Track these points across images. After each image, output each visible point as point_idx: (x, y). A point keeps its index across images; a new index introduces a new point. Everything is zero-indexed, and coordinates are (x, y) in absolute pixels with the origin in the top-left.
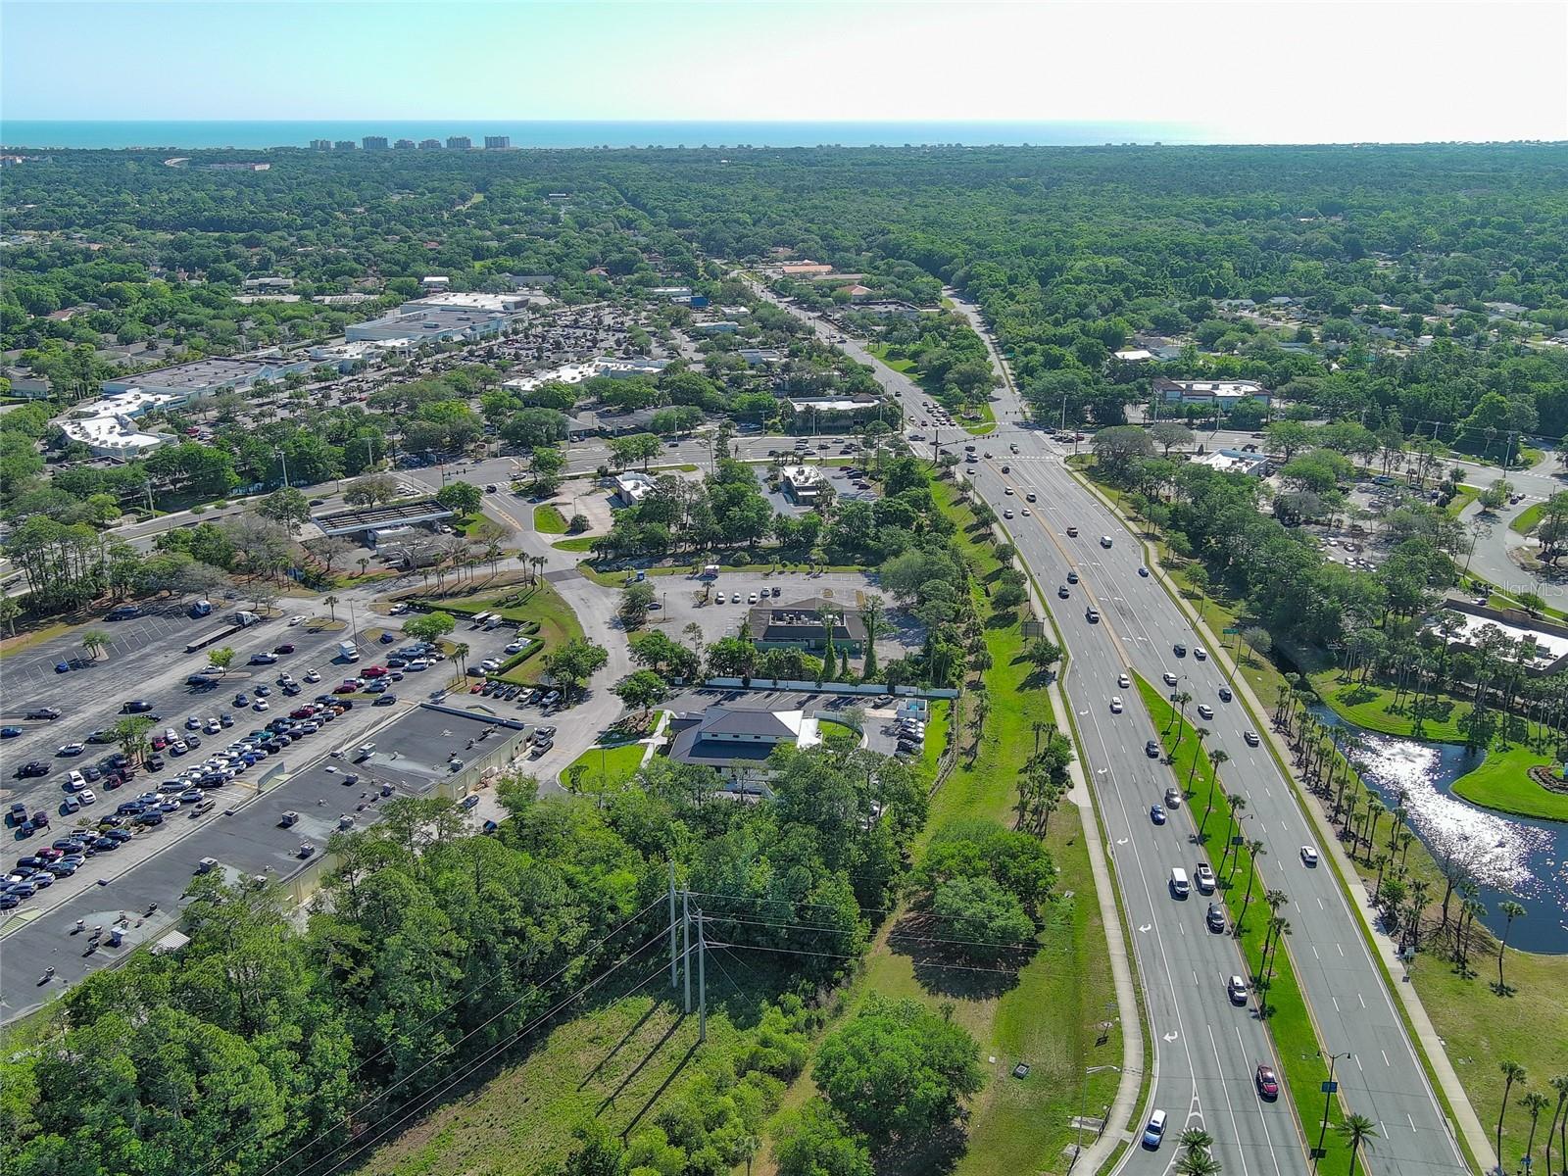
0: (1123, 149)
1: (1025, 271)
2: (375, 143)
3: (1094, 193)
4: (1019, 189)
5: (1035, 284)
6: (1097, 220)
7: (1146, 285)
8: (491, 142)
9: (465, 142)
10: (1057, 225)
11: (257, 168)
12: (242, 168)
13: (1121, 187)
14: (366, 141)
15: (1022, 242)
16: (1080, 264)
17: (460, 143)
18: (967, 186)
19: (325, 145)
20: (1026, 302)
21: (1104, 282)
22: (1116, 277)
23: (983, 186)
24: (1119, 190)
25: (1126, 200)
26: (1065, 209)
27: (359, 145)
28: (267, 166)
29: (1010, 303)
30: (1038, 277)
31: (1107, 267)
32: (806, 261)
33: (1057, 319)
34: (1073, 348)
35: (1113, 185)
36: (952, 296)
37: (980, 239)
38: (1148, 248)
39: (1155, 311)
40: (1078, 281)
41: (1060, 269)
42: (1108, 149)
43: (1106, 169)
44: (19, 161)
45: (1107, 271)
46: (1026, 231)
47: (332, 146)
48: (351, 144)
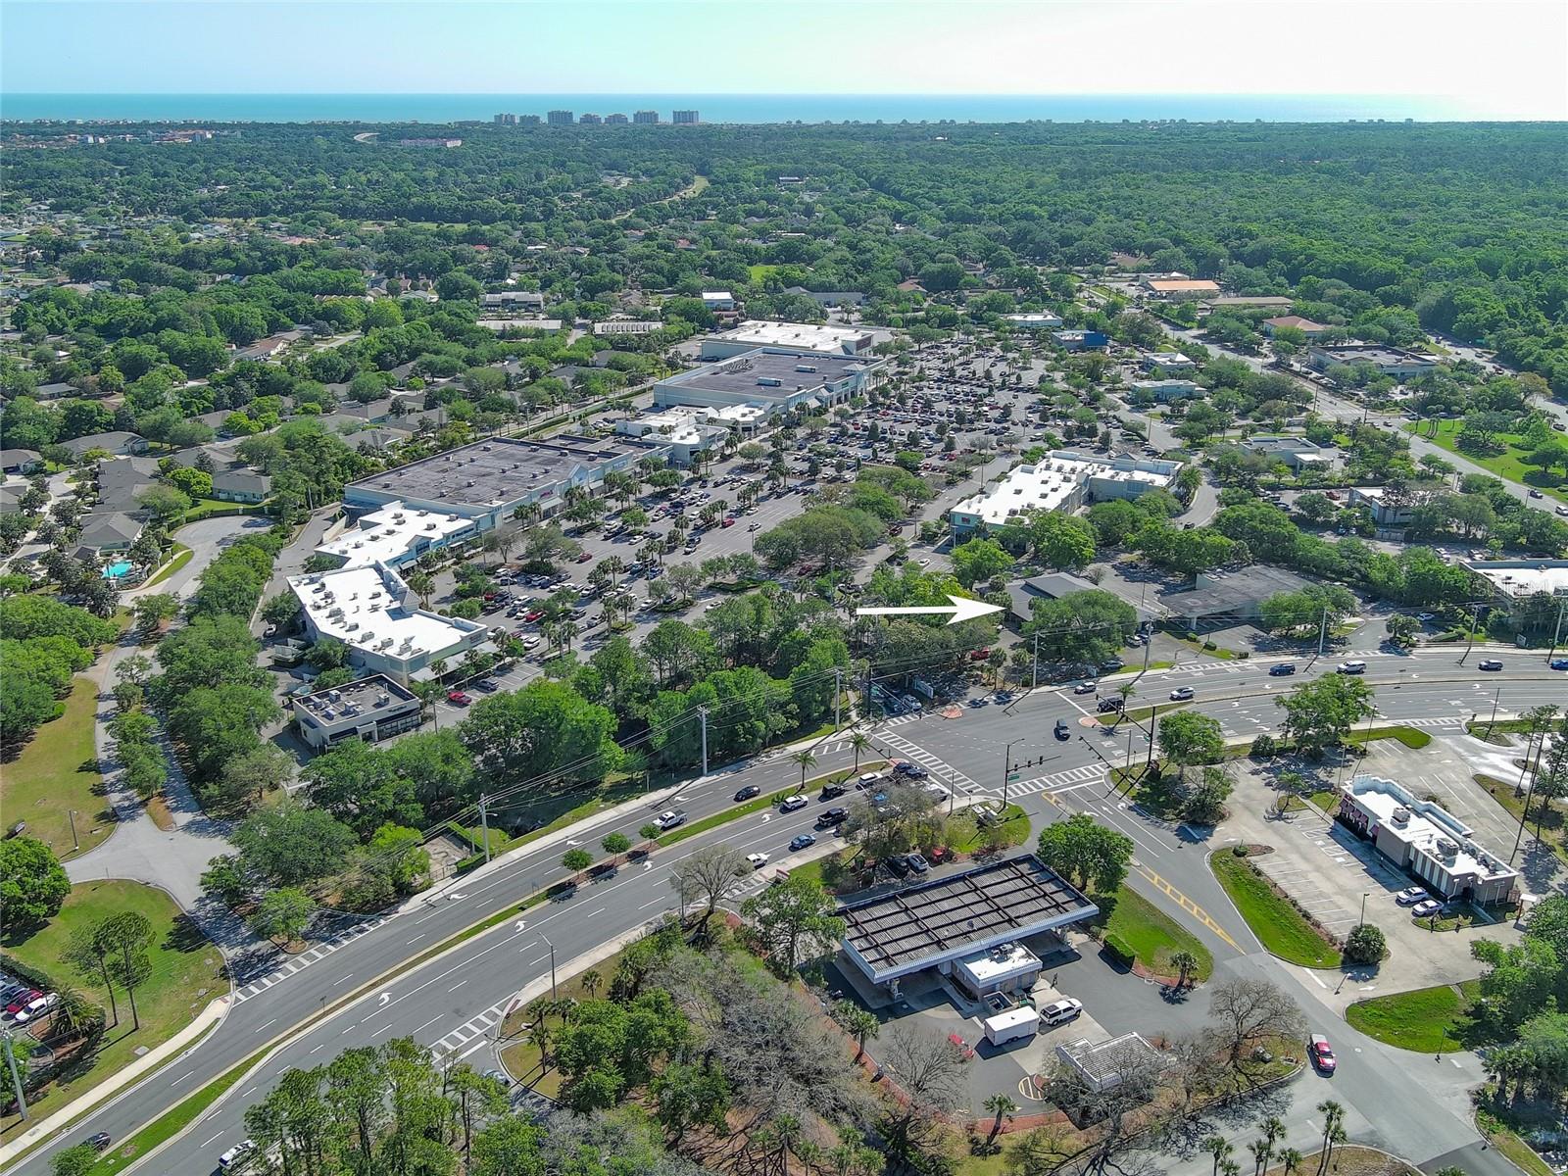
2: (561, 118)
8: (679, 116)
9: (652, 116)
11: (450, 144)
12: (433, 144)
14: (551, 115)
17: (647, 117)
19: (510, 119)
27: (544, 119)
28: (459, 143)
32: (1174, 273)
44: (209, 136)
47: (517, 121)
48: (536, 119)
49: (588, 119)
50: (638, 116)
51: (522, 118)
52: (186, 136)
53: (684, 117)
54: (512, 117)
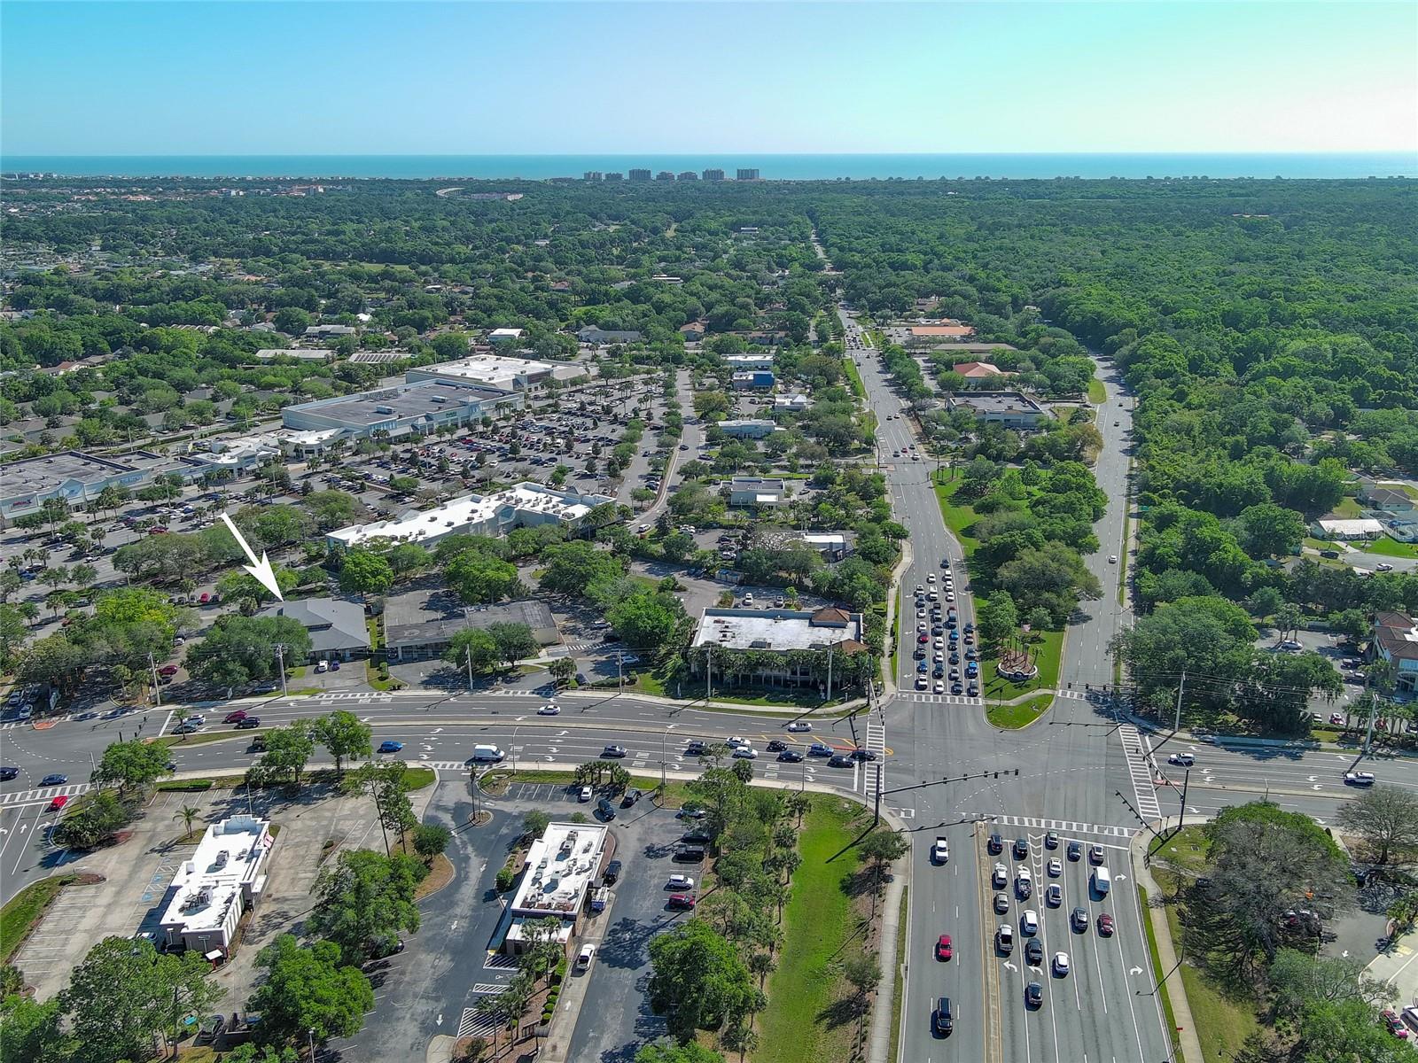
0: (1389, 183)
1: (1216, 350)
2: (640, 175)
3: (1341, 236)
4: (1252, 230)
5: (1227, 370)
6: (1337, 271)
7: (1390, 384)
8: (742, 174)
9: (719, 174)
10: (1278, 281)
11: (510, 198)
12: (496, 197)
13: (1378, 227)
14: (632, 172)
15: (1226, 305)
16: (1299, 344)
17: (714, 175)
18: (1191, 225)
19: (597, 176)
20: (1201, 406)
21: (1326, 375)
22: (1346, 368)
23: (1210, 225)
24: (1375, 232)
25: (1381, 246)
26: (1300, 256)
27: (626, 176)
28: (521, 196)
29: (1176, 405)
30: (1233, 359)
31: (1335, 352)
32: (945, 320)
33: (1237, 445)
34: (1239, 523)
35: (1367, 226)
36: (1110, 380)
37: (1168, 299)
38: (1400, 320)
39: (1399, 438)
40: (1287, 373)
41: (1268, 351)
42: (1372, 183)
43: (1364, 206)
44: (321, 190)
45: (1333, 358)
46: (1239, 286)
47: (604, 178)
48: (619, 176)
49: (664, 177)
50: (707, 174)
51: (607, 176)
52: (303, 191)
53: (747, 174)
54: (600, 174)
